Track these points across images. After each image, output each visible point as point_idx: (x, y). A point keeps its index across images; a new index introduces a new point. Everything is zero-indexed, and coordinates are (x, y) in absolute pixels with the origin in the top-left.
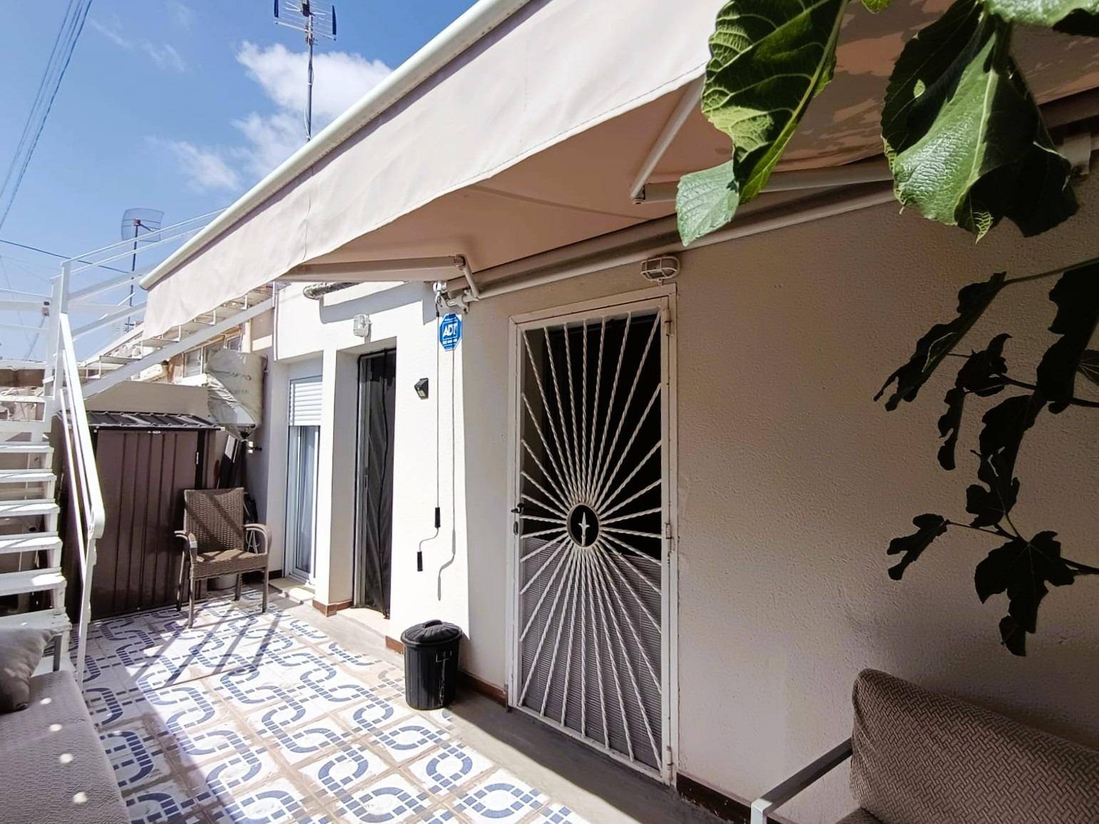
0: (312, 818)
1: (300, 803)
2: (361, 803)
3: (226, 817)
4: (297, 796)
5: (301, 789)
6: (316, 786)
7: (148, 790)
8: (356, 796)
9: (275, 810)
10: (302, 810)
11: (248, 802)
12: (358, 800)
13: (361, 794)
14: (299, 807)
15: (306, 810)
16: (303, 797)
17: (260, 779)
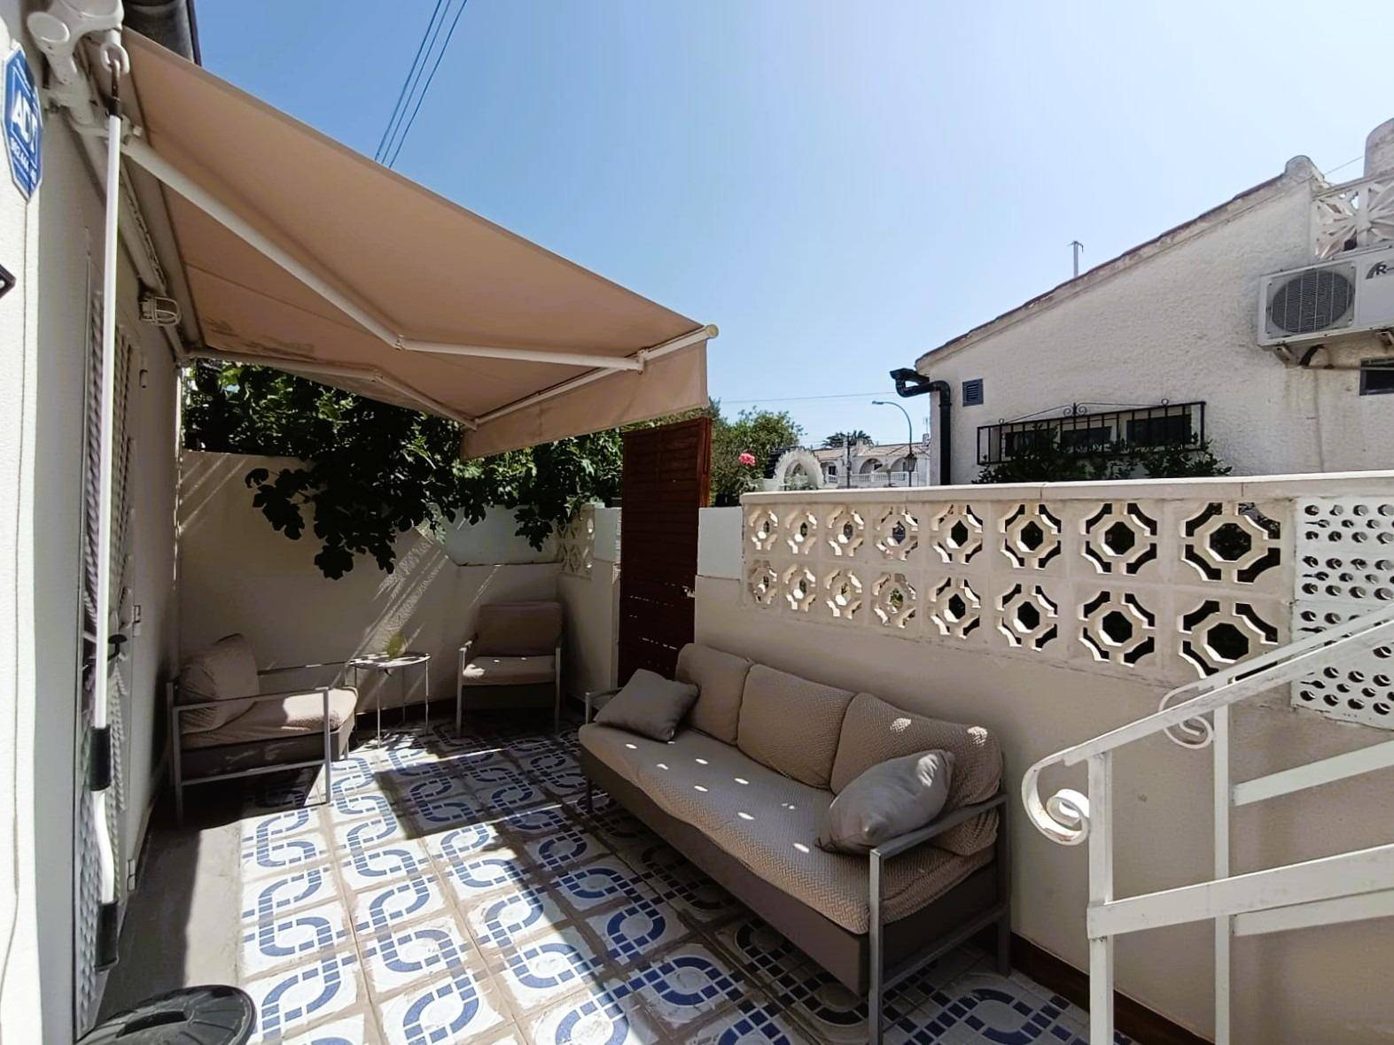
0: (496, 945)
1: (507, 965)
2: (440, 955)
3: (586, 960)
4: (509, 975)
5: (503, 986)
6: (485, 988)
7: (698, 1013)
8: (442, 965)
9: (535, 960)
10: (505, 956)
11: (566, 976)
12: (442, 959)
13: (436, 968)
14: (508, 961)
15: (501, 955)
16: (503, 973)
17: (555, 1011)
